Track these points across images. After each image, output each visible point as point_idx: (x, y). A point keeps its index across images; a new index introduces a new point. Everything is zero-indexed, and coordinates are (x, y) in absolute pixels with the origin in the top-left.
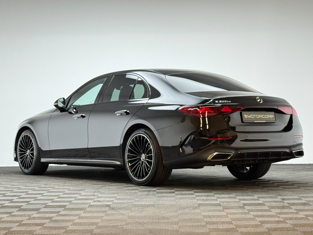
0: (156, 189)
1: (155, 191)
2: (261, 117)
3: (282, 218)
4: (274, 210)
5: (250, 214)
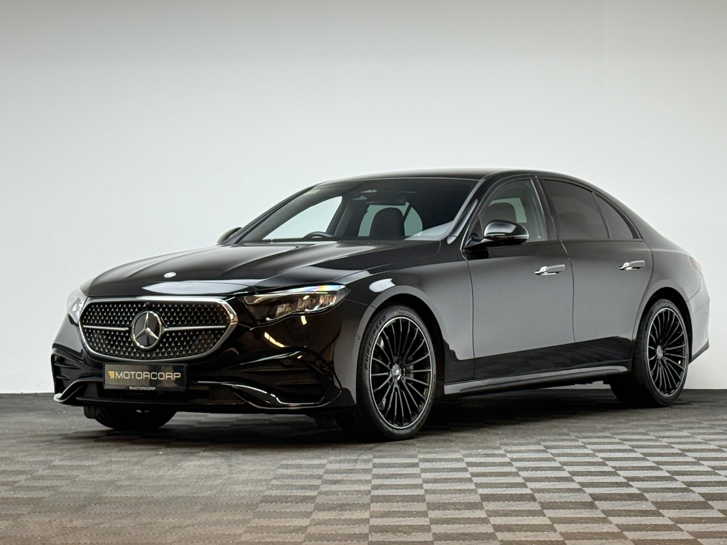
0: (371, 456)
1: (370, 460)
3: (688, 532)
4: (668, 513)
5: (610, 522)
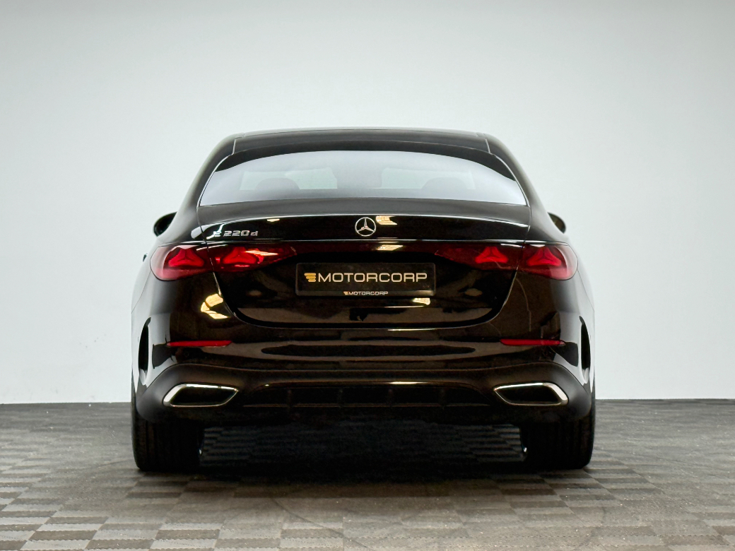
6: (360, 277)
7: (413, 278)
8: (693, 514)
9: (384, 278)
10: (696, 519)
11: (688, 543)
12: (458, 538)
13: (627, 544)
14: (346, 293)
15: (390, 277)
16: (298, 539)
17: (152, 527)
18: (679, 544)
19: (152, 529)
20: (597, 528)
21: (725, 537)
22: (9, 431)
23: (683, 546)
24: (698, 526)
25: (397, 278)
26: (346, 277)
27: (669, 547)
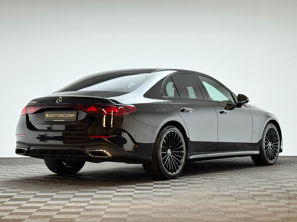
2: (62, 116)
6: (58, 116)
7: (71, 116)
8: (247, 190)
9: (64, 116)
10: (247, 192)
11: (243, 199)
12: (169, 197)
13: (223, 199)
14: (54, 121)
15: (65, 116)
16: (118, 198)
17: (73, 194)
18: (240, 200)
19: (72, 195)
20: (215, 194)
21: (255, 197)
22: (38, 165)
23: (241, 200)
24: (247, 194)
25: (67, 116)
26: (55, 115)
27: (237, 200)
